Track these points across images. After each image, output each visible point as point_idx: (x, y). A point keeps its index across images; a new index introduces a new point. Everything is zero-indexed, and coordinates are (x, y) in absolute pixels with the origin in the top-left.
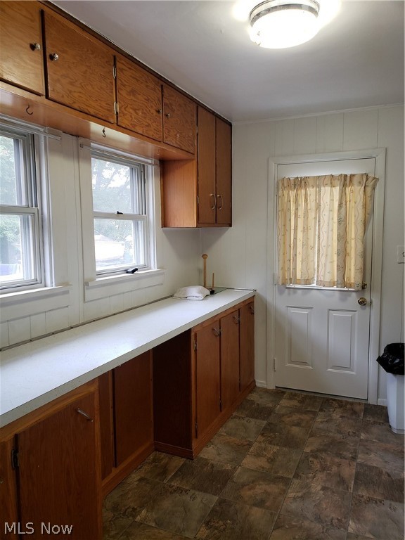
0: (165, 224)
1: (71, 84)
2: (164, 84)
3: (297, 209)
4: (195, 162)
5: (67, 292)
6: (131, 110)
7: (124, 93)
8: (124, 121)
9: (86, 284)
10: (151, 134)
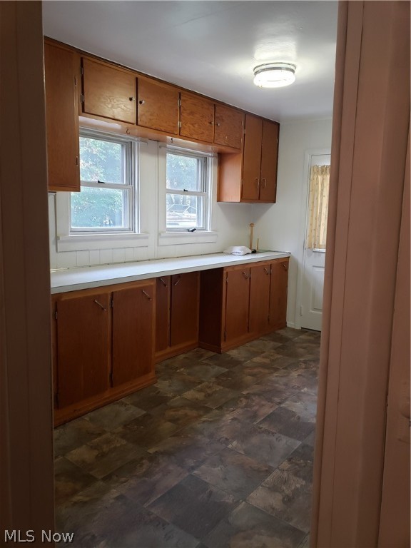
0: (219, 199)
1: (151, 115)
2: (216, 103)
3: (322, 190)
4: (242, 154)
5: (147, 238)
6: (190, 125)
7: (185, 115)
8: (184, 133)
9: (159, 234)
10: (204, 138)
